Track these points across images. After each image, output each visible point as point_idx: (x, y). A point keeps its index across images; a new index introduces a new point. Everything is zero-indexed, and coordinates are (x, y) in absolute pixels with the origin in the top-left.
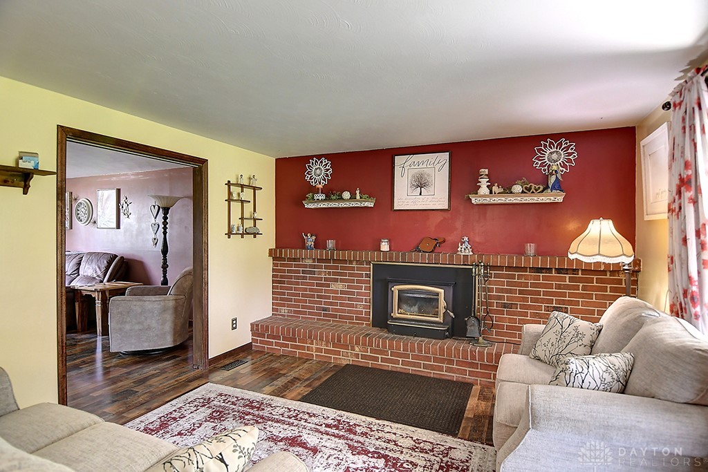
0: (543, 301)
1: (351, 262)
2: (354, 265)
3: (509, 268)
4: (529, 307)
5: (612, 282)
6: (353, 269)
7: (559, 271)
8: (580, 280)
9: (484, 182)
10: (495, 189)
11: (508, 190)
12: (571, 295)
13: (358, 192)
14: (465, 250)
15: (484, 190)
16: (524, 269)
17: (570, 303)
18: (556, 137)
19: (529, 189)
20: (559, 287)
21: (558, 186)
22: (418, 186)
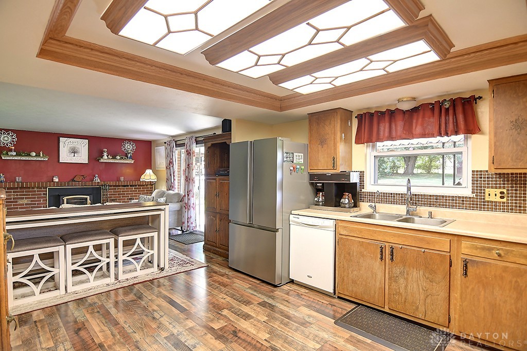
0: (126, 197)
1: (33, 188)
2: (36, 189)
3: (114, 186)
4: (121, 199)
5: (147, 188)
6: (35, 191)
7: (131, 186)
8: (137, 188)
9: (105, 154)
10: (109, 156)
11: (114, 157)
12: (135, 194)
13: (41, 153)
14: (97, 180)
15: (105, 157)
16: (120, 186)
17: (135, 196)
18: (130, 140)
19: (122, 158)
20: (131, 191)
21: (131, 158)
22: (72, 152)
